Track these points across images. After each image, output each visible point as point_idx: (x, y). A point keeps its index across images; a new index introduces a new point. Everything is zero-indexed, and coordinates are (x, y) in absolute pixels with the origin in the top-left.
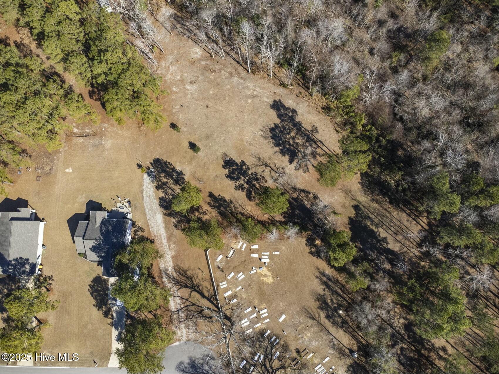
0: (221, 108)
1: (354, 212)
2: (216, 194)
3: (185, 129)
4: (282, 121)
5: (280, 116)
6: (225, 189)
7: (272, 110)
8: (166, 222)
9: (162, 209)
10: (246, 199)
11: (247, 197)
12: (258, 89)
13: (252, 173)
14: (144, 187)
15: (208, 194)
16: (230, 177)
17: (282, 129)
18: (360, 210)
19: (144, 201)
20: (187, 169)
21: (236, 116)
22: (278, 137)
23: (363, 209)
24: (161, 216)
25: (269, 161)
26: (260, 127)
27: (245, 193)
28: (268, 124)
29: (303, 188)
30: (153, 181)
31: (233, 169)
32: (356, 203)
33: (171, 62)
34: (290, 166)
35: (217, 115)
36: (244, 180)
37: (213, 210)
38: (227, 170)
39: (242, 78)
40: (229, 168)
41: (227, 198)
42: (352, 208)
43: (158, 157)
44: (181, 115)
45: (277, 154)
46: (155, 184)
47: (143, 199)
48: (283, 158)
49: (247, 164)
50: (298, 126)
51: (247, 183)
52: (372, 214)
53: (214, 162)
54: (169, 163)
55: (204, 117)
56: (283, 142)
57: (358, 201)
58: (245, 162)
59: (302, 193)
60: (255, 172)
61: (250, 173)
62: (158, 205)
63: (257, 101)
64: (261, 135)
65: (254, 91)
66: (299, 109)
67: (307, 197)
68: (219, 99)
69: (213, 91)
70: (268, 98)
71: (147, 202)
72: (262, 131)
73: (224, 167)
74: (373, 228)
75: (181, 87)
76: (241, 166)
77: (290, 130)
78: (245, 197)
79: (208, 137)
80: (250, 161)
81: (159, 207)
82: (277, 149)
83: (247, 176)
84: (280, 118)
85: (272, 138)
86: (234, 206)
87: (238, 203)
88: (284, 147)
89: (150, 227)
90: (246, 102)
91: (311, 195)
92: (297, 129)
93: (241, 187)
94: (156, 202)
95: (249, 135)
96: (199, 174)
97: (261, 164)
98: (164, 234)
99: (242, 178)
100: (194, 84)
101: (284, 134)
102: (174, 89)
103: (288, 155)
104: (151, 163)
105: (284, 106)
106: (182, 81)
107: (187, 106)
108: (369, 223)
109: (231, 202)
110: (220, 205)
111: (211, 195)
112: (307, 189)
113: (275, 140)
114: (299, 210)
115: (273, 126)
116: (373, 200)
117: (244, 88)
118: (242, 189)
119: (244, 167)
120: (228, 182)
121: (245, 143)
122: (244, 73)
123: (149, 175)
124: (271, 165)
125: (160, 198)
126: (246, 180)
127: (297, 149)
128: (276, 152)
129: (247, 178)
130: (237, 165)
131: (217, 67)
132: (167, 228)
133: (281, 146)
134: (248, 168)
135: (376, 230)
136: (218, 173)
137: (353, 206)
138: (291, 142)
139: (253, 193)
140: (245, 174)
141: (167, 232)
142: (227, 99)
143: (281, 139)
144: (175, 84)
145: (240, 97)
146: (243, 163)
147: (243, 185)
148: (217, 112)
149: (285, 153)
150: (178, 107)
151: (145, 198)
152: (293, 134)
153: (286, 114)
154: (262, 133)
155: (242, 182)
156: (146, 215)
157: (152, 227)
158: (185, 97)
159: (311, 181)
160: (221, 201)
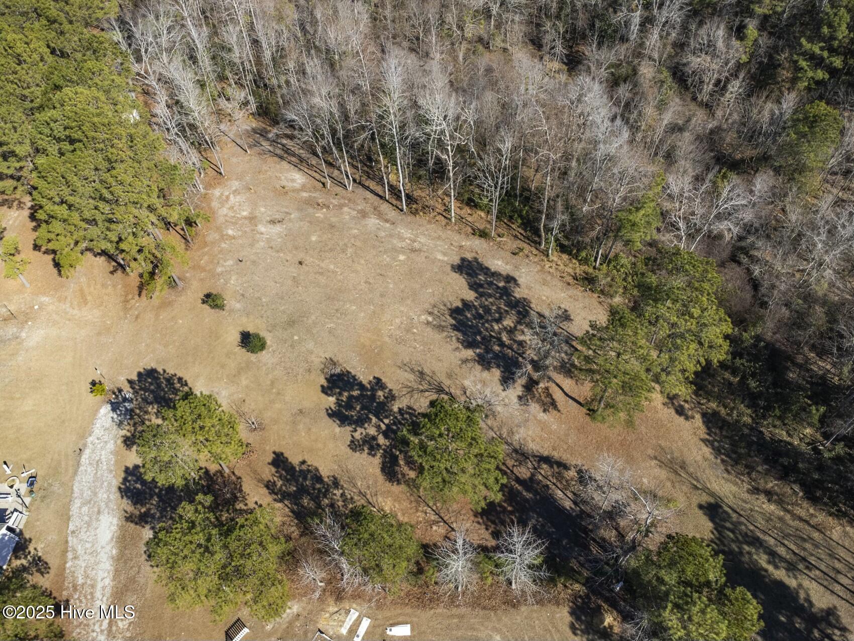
0: (332, 267)
1: (710, 525)
2: (295, 459)
3: (238, 306)
4: (481, 295)
5: (474, 286)
6: (320, 445)
7: (456, 276)
8: (123, 541)
9: (127, 505)
10: (381, 478)
11: (383, 470)
12: (422, 239)
13: (400, 410)
14: (90, 439)
15: (270, 458)
16: (339, 415)
17: (481, 311)
18: (725, 520)
19: (78, 478)
20: (224, 393)
21: (366, 282)
22: (471, 327)
23: (734, 515)
24: (115, 521)
25: (446, 382)
26: (427, 306)
27: (377, 461)
28: (445, 300)
29: (546, 454)
30: (120, 424)
31: (350, 397)
32: (705, 499)
33: (235, 191)
34: (504, 394)
35: (322, 280)
36: (378, 427)
37: (279, 505)
38: (332, 399)
39: (387, 221)
40: (340, 394)
41: (325, 472)
42: (700, 513)
43: (153, 365)
44: (233, 278)
45: (469, 365)
46: (124, 432)
47: (75, 473)
48: (486, 374)
49: (390, 385)
50: (522, 309)
51: (386, 435)
52: (765, 533)
53: (300, 377)
54: (180, 379)
55: (290, 282)
56: (483, 338)
57: (712, 494)
58: (384, 380)
59: (545, 466)
60: (409, 407)
61: (395, 409)
62: (114, 489)
63: (420, 259)
64: (428, 323)
65: (415, 241)
66: (520, 277)
67: (559, 477)
68: (331, 250)
69: (319, 236)
70: (445, 254)
71: (83, 482)
72: (430, 313)
73: (325, 390)
74: (780, 574)
75: (247, 229)
76: (373, 390)
77: (500, 313)
78: (378, 471)
79: (294, 322)
80: (396, 379)
81: (115, 496)
82: (469, 353)
83: (386, 417)
84: (476, 291)
85: (455, 328)
86: (342, 495)
87: (355, 486)
88: (488, 350)
89: (70, 555)
90: (394, 259)
91: (572, 473)
92: (519, 313)
93: (369, 444)
94: (114, 480)
95: (398, 321)
96: (253, 406)
97: (426, 387)
98: (107, 581)
99: (374, 420)
100: (278, 225)
101: (487, 321)
102: (230, 232)
103: (498, 366)
104: (130, 382)
105: (487, 269)
106: (252, 219)
107: (254, 262)
108: (762, 560)
109: (336, 483)
110: (302, 491)
111: (279, 461)
112: (556, 455)
113: (464, 334)
114: (539, 515)
115: (460, 305)
116: (755, 491)
117: (391, 236)
118: (371, 448)
119: (380, 393)
120: (335, 428)
121: (387, 339)
122: (392, 214)
123: (115, 407)
124: (453, 391)
125: (127, 469)
126: (383, 427)
127: (519, 354)
128: (465, 361)
129: (386, 421)
130: (361, 386)
131: (335, 202)
132: (122, 559)
133: (478, 347)
134: (391, 397)
135: (792, 583)
136: (307, 404)
137: (701, 507)
138: (504, 339)
139: (402, 462)
140: (381, 409)
141: (117, 573)
142: (350, 251)
143: (480, 333)
144: (235, 224)
145: (381, 249)
146: (378, 383)
147: (374, 438)
148: (321, 274)
149: (489, 363)
150: (230, 263)
151: (82, 468)
152: (508, 322)
153: (491, 284)
154: (430, 319)
155: (372, 431)
156: (69, 519)
157: (76, 558)
158: (252, 245)
159: (567, 435)
160: (305, 479)
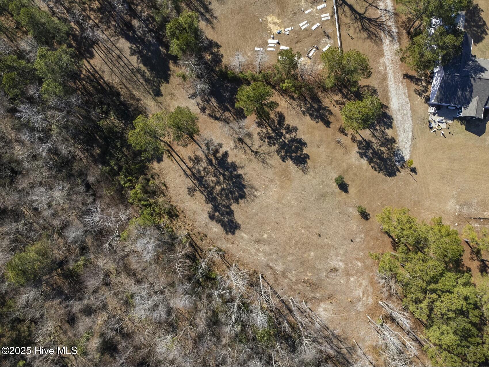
0: (303, 231)
1: (161, 88)
2: (321, 124)
3: (351, 210)
4: (228, 207)
5: (231, 213)
6: (310, 130)
7: (239, 222)
8: (388, 99)
9: (390, 113)
10: (285, 114)
11: (284, 118)
12: (253, 251)
13: (275, 145)
14: (410, 143)
15: (331, 125)
16: (302, 144)
17: (230, 195)
18: (155, 90)
19: (411, 126)
20: (353, 160)
21: (286, 219)
22: (237, 187)
23: (151, 91)
24: (392, 106)
25: (252, 157)
26: (257, 201)
27: (286, 123)
28: (247, 204)
29: (216, 121)
30: (399, 150)
31: (296, 153)
32: (159, 99)
33: (359, 301)
34: (228, 149)
35: (308, 223)
36: (285, 138)
37: (326, 106)
38: (304, 152)
39: (271, 268)
40: (301, 154)
41: (308, 118)
42: (163, 93)
43: (388, 178)
44: (354, 229)
45: (241, 165)
46: (396, 145)
47: (413, 128)
48: (234, 160)
49: (278, 157)
50: (211, 198)
51: (282, 133)
52: (142, 84)
53: (319, 165)
54: (376, 170)
55: (325, 222)
56: (232, 180)
57: (155, 100)
58: (281, 160)
59: (218, 116)
60: (271, 146)
61: (277, 145)
62: (395, 119)
63: (256, 235)
64: (257, 190)
65: (258, 250)
66: (206, 218)
67: (213, 111)
68: (303, 244)
69: (309, 255)
70: (242, 238)
71: (408, 125)
72: (255, 196)
73: (308, 156)
74: (143, 68)
75: (350, 265)
76: (286, 156)
77: (221, 194)
78: (286, 118)
79: (322, 196)
80: (275, 160)
81: (394, 117)
82: (240, 172)
83: (281, 142)
84: (230, 209)
85: (244, 186)
86: (301, 108)
87: (296, 112)
88: (231, 173)
89: (407, 95)
90: (270, 236)
91: (207, 112)
92: (212, 194)
93: (289, 130)
94: (396, 123)
95: (272, 193)
96: (340, 151)
97: (262, 156)
98: (390, 83)
99: (286, 141)
100: (333, 267)
101: (228, 189)
102: (359, 264)
103: (228, 163)
104: (399, 172)
105: (222, 226)
106: (348, 274)
107: (345, 239)
108: (148, 74)
109: (304, 113)
110: (318, 110)
111: (328, 124)
112: (212, 120)
113: (240, 183)
114: (225, 97)
115: (240, 201)
116: (138, 100)
117: (270, 254)
118: (288, 128)
119: (283, 154)
120: (305, 138)
121: (278, 183)
122: (268, 274)
123: (402, 158)
124: (250, 152)
125: (392, 128)
126: (283, 138)
127: (217, 169)
128: (243, 167)
129: (281, 140)
130: (291, 158)
131: (300, 287)
132: (386, 91)
133: (235, 175)
134: (278, 152)
135: (141, 65)
136: (315, 150)
137: (162, 95)
138: (222, 178)
139: (276, 121)
140: (283, 146)
141: (387, 86)
142: (293, 242)
143: (233, 183)
144: (357, 271)
145: (276, 244)
146: (283, 159)
147: (287, 133)
148: (309, 227)
149: (231, 166)
150: (358, 240)
151: (411, 130)
152: (218, 188)
153: (222, 215)
154: (256, 193)
155: (288, 136)
156: (411, 109)
157: (404, 93)
158: (346, 252)
159: (205, 129)
160: (316, 115)
